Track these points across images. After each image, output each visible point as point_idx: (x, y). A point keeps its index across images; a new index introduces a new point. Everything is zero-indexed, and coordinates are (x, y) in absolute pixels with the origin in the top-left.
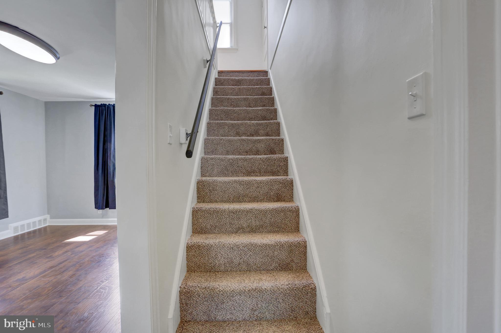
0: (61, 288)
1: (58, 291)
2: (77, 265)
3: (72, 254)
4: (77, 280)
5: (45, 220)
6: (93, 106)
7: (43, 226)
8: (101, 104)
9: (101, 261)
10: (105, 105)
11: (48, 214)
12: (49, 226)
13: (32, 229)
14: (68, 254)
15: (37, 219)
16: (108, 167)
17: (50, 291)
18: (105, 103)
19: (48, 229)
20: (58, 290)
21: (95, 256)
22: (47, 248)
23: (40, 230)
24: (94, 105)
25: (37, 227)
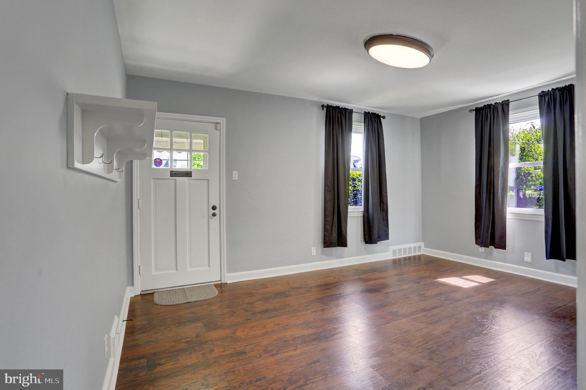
0: (432, 347)
1: (429, 349)
2: (452, 319)
3: (445, 300)
4: (451, 343)
5: (420, 247)
6: (473, 110)
7: (418, 254)
8: (485, 106)
9: (485, 325)
10: (489, 106)
11: (423, 241)
12: (423, 254)
13: (408, 255)
14: (441, 298)
15: (412, 245)
16: (495, 190)
17: (420, 344)
18: (489, 103)
19: (422, 258)
20: (429, 347)
21: (475, 313)
22: (420, 282)
23: (415, 257)
24: (475, 109)
25: (412, 254)
